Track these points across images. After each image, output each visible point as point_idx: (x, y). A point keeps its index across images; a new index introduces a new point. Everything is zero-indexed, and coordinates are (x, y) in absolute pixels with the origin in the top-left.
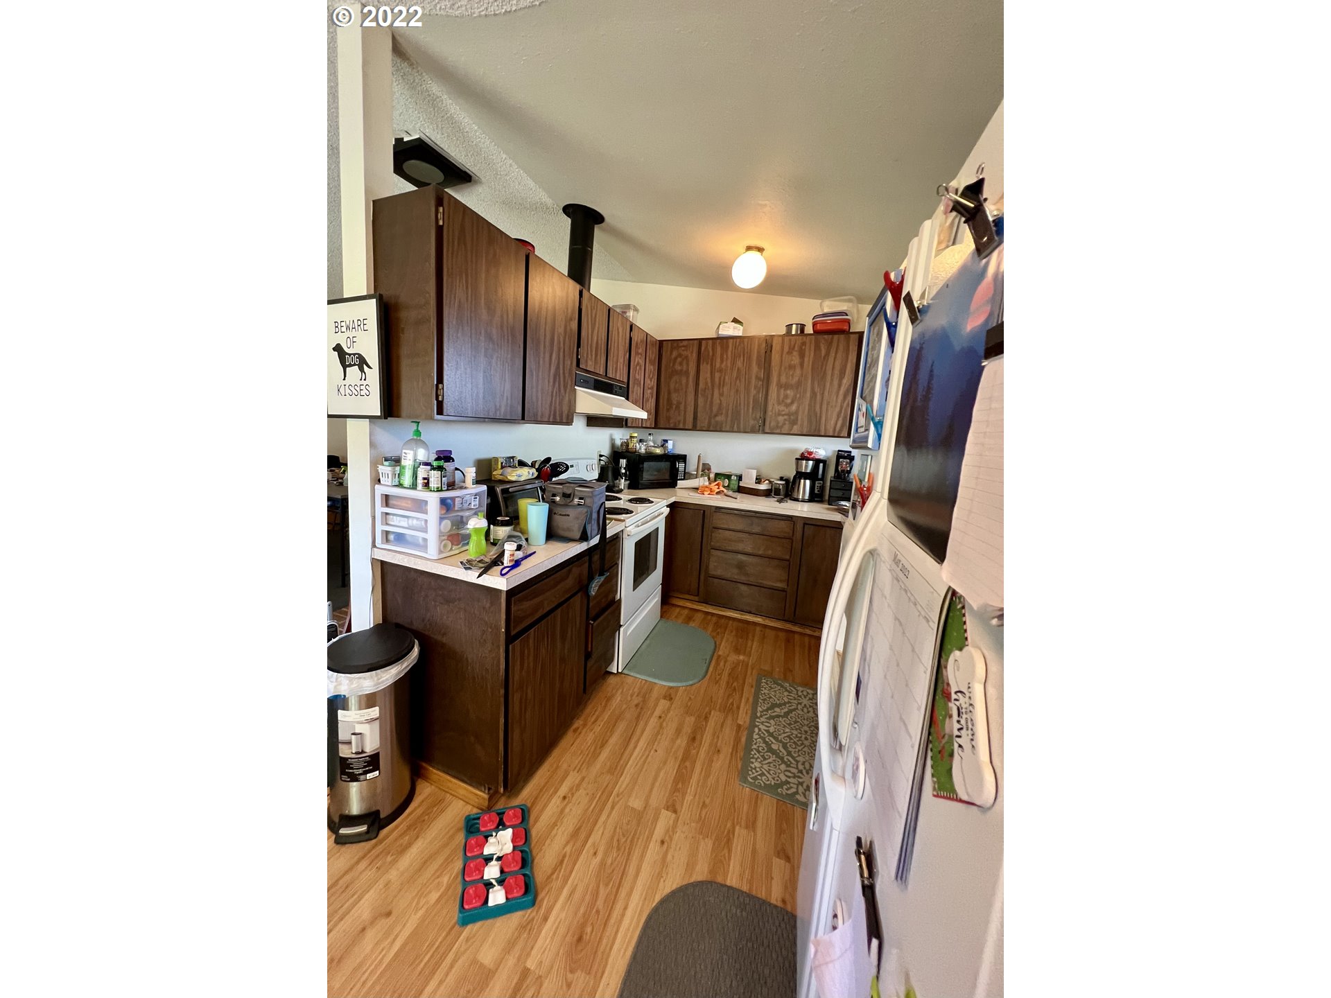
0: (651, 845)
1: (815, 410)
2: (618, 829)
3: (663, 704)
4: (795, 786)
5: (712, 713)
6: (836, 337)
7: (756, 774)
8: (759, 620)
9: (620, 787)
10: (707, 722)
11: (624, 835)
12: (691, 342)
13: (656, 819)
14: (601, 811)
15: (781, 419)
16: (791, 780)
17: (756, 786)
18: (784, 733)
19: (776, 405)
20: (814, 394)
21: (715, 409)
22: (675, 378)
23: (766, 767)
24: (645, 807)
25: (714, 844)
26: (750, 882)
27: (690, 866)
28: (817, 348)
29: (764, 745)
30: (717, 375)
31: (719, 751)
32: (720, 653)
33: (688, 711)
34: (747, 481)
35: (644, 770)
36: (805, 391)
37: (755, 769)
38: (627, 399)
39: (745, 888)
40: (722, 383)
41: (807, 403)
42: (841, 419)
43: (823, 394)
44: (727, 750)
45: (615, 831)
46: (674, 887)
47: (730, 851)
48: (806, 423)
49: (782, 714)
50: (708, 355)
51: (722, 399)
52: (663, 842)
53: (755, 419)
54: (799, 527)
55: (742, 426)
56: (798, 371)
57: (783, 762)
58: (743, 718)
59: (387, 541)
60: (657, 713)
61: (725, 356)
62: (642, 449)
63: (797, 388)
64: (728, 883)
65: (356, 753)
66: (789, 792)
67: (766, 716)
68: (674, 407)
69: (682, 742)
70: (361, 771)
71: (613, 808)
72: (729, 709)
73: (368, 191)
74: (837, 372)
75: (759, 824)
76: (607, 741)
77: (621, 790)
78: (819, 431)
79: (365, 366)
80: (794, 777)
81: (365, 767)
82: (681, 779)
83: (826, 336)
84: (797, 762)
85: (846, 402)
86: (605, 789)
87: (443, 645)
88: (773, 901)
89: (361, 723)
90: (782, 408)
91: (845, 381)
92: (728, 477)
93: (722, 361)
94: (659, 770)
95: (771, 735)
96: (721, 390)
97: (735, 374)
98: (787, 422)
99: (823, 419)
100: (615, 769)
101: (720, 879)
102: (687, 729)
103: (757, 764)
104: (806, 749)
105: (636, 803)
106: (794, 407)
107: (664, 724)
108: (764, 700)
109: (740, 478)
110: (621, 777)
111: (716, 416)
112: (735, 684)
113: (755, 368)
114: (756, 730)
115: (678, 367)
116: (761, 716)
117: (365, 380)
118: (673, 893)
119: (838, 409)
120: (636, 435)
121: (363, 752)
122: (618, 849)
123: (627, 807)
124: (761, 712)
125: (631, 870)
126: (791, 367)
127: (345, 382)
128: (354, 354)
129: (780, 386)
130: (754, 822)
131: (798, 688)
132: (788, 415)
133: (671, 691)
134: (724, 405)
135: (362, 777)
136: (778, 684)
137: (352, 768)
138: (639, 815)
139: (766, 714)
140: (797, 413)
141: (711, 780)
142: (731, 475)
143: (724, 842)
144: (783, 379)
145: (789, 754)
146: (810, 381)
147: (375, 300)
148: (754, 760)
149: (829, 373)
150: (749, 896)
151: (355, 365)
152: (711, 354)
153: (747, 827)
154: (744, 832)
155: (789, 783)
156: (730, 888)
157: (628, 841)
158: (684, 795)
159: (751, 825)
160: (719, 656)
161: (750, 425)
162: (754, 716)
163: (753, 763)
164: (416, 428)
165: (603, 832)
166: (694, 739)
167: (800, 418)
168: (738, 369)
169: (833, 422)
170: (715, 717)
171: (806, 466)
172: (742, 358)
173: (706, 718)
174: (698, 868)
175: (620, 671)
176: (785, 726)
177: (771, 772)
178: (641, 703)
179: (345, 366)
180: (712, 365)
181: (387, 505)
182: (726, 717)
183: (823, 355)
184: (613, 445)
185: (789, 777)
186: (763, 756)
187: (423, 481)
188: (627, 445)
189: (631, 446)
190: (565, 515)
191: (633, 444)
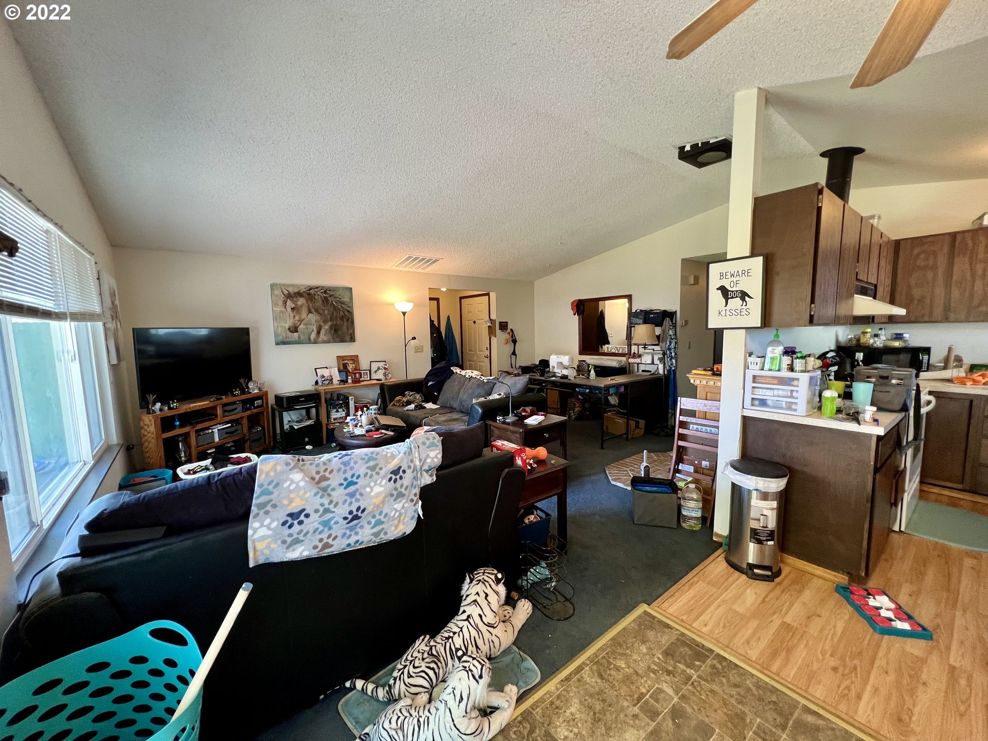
12: (941, 237)
21: (976, 300)
22: (917, 274)
30: (979, 266)
38: (875, 298)
50: (966, 247)
51: (985, 288)
59: (753, 405)
62: (879, 343)
65: (763, 527)
68: (916, 302)
70: (764, 539)
73: (754, 193)
79: (746, 297)
81: (767, 537)
87: (804, 473)
89: (767, 509)
111: (977, 306)
117: (746, 305)
120: (869, 330)
121: (766, 527)
127: (726, 308)
128: (737, 291)
135: (765, 543)
137: (759, 536)
147: (762, 257)
151: (737, 297)
152: (970, 246)
164: (775, 333)
175: (903, 529)
179: (727, 299)
180: (971, 256)
181: (754, 382)
184: (837, 341)
187: (787, 366)
188: (858, 340)
189: (863, 340)
190: (886, 392)
191: (866, 339)
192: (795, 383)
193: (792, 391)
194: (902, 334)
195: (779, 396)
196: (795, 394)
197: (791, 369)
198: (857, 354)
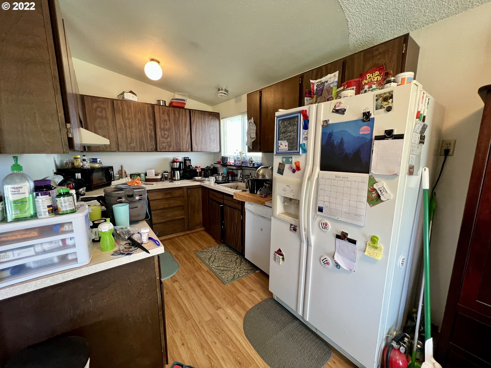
0: (226, 322)
1: (177, 141)
2: (212, 330)
3: (176, 285)
4: (237, 274)
5: (195, 274)
6: (181, 109)
7: (226, 279)
8: (174, 235)
9: (197, 320)
10: (197, 278)
11: (216, 329)
12: (106, 100)
13: (218, 315)
14: (201, 332)
15: (164, 144)
16: (234, 273)
17: (230, 282)
18: (220, 264)
19: (161, 138)
20: (176, 133)
21: (129, 140)
22: (98, 120)
23: (226, 275)
24: (212, 316)
25: (238, 304)
26: (253, 303)
27: (240, 315)
28: (175, 114)
29: (219, 271)
30: (127, 121)
31: (211, 282)
32: (174, 254)
33: (188, 280)
34: (150, 176)
35: (197, 308)
36: (172, 132)
37: (224, 278)
39: (254, 305)
40: (131, 126)
41: (174, 138)
42: (188, 144)
43: (180, 133)
44: (212, 280)
45: (212, 332)
46: (242, 323)
47: (242, 302)
48: (175, 147)
49: (214, 259)
50: (119, 109)
51: (132, 134)
52: (227, 318)
53: (152, 145)
54: (185, 190)
55: (146, 149)
56: (168, 122)
57: (228, 271)
58: (206, 268)
60: (178, 289)
61: (130, 111)
63: (169, 130)
64: (250, 308)
66: (237, 276)
67: (211, 263)
69: (198, 290)
71: (203, 327)
72: (199, 269)
74: (183, 125)
75: (240, 289)
76: (172, 313)
77: (199, 320)
78: (180, 149)
80: (234, 272)
82: (210, 299)
83: (177, 109)
84: (231, 268)
85: (188, 138)
86: (193, 326)
88: (260, 301)
90: (164, 140)
91: (187, 129)
92: (139, 175)
93: (129, 114)
94: (201, 303)
95: (218, 267)
96: (131, 129)
97: (137, 121)
98: (167, 146)
99: (181, 144)
100: (187, 317)
101: (248, 310)
102: (195, 285)
103: (224, 277)
104: (229, 263)
105: (208, 318)
106: (169, 139)
107: (185, 290)
108: (205, 259)
109: (146, 175)
110: (193, 317)
111: (130, 143)
112: (191, 261)
113: (148, 120)
114: (213, 268)
115: (98, 114)
116: (210, 264)
118: (244, 324)
119: (186, 140)
120: (79, 156)
122: (220, 334)
123: (206, 322)
124: (208, 263)
125: (229, 333)
126: (165, 121)
129: (161, 129)
130: (239, 290)
131: (210, 249)
132: (167, 143)
133: (173, 278)
134: (134, 137)
136: (204, 252)
138: (213, 320)
139: (210, 263)
140: (170, 142)
141: (218, 291)
142: (141, 174)
143: (239, 301)
144: (162, 126)
145: (227, 268)
146: (174, 128)
148: (222, 276)
149: (181, 124)
150: (256, 305)
152: (121, 108)
153: (239, 293)
154: (240, 295)
155: (235, 274)
156: (252, 308)
157: (219, 328)
158: (217, 302)
159: (239, 292)
160: (175, 256)
161: (150, 148)
162: (208, 266)
163: (222, 277)
164: (15, 163)
165: (210, 336)
166: (200, 286)
167: (172, 144)
168: (139, 119)
169: (185, 146)
170: (197, 274)
171: (177, 165)
172: (140, 114)
173: (196, 277)
174: (242, 313)
176: (218, 262)
177: (229, 275)
178: (168, 291)
180: (122, 115)
182: (201, 272)
183: (177, 117)
185: (233, 273)
186: (222, 274)
187: (48, 209)
188: (73, 164)
189: (76, 164)
190: (135, 207)
191: (78, 163)
192: (66, 228)
193: (64, 241)
194: (96, 159)
195: (45, 252)
196: (69, 242)
197: (54, 210)
198: (76, 174)
